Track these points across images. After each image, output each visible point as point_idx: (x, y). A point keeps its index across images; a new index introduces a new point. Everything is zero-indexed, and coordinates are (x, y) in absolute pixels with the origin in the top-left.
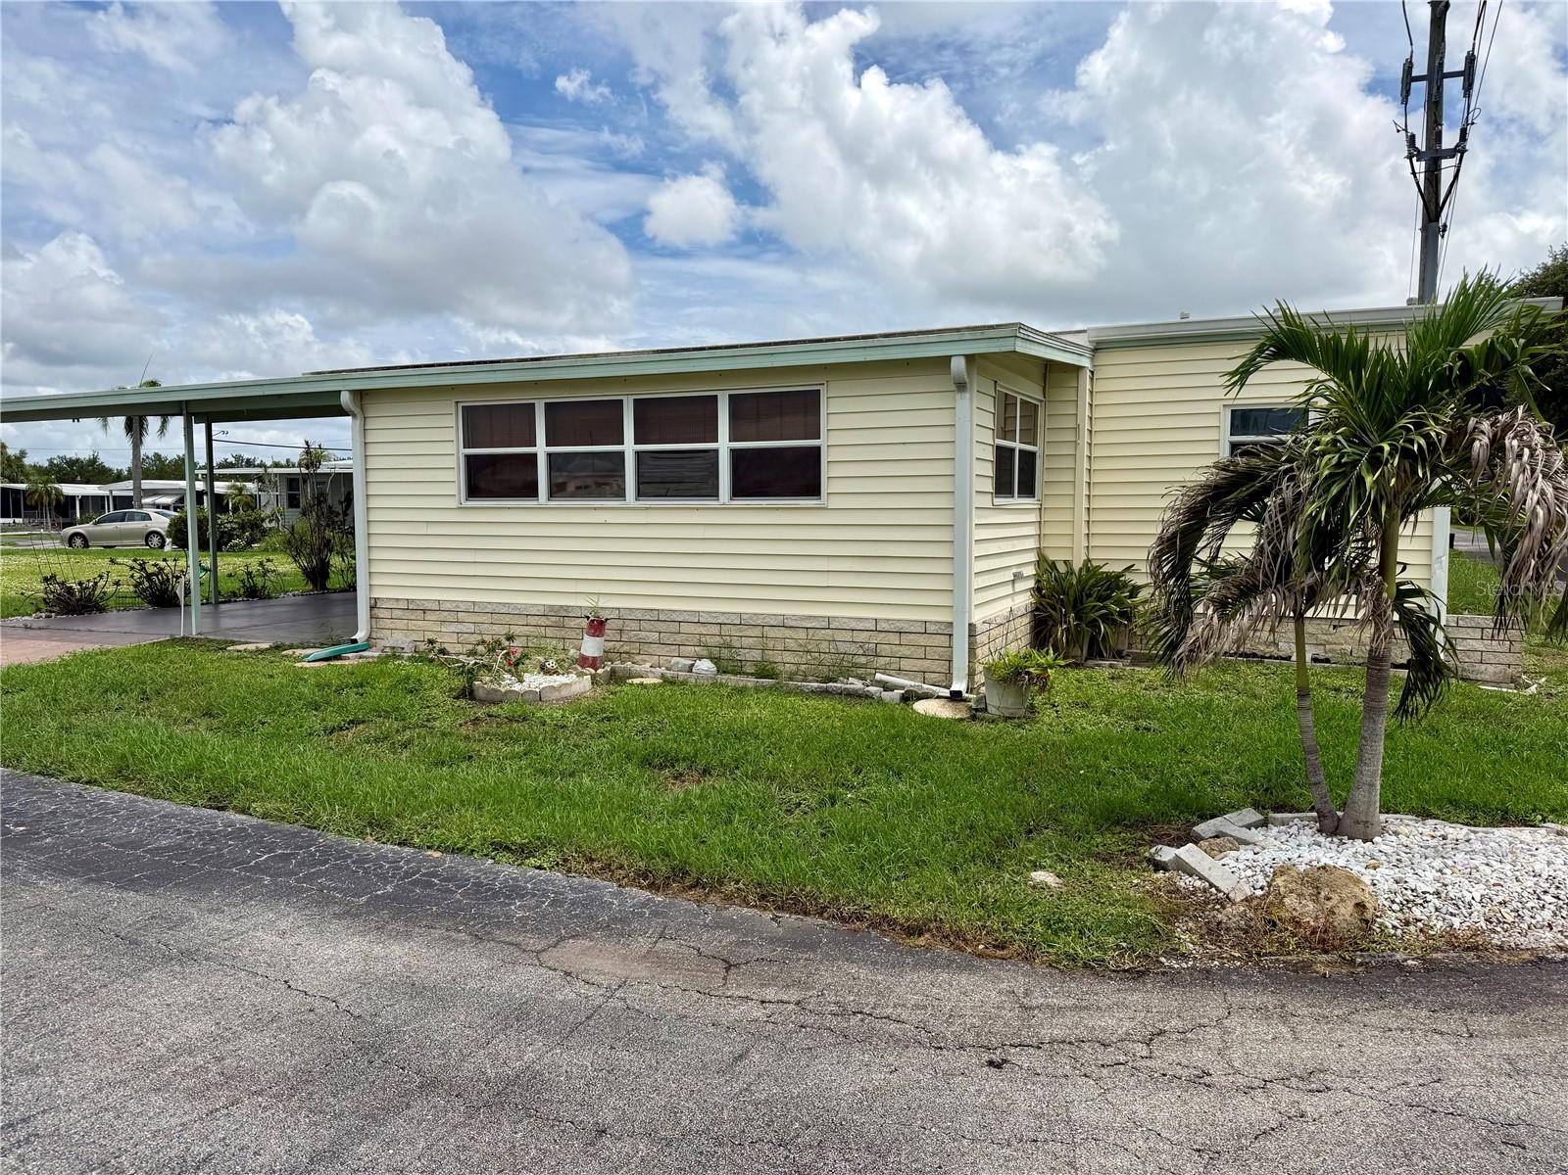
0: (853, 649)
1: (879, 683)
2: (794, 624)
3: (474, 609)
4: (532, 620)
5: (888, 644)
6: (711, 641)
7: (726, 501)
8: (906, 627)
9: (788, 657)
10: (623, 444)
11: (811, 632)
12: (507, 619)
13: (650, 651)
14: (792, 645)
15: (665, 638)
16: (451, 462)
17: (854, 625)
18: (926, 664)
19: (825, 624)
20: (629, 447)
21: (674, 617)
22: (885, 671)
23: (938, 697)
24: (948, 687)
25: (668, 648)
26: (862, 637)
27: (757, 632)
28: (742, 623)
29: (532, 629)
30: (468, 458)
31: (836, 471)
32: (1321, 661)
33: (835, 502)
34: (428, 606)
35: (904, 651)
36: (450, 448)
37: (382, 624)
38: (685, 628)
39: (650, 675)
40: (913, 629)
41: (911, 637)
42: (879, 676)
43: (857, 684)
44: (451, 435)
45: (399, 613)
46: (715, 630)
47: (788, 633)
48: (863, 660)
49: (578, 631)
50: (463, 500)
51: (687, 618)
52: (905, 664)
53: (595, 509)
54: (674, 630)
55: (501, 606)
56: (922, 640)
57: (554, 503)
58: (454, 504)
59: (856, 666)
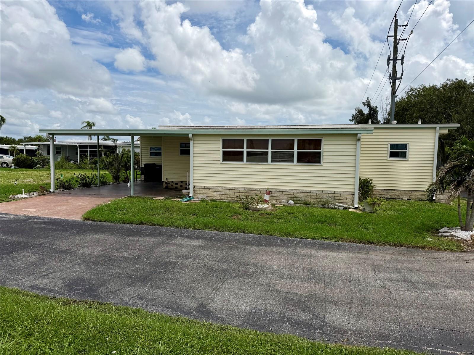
0: (329, 198)
1: (337, 205)
2: (313, 192)
3: (224, 188)
4: (241, 191)
5: (337, 197)
6: (291, 196)
7: (296, 163)
8: (342, 193)
9: (312, 200)
10: (268, 149)
11: (318, 194)
12: (234, 191)
13: (274, 198)
14: (313, 197)
15: (278, 195)
16: (219, 152)
17: (329, 192)
18: (347, 201)
19: (321, 192)
20: (270, 150)
21: (281, 190)
22: (338, 203)
23: (352, 208)
24: (354, 206)
25: (279, 198)
26: (330, 195)
27: (304, 194)
28: (299, 192)
29: (241, 193)
30: (223, 151)
31: (325, 157)
32: (409, 199)
33: (324, 164)
34: (211, 188)
35: (341, 198)
36: (219, 149)
37: (196, 192)
38: (284, 193)
39: (277, 204)
40: (344, 193)
41: (343, 195)
42: (337, 204)
43: (332, 206)
44: (219, 146)
45: (202, 189)
46: (292, 193)
47: (311, 194)
48: (331, 200)
49: (254, 194)
50: (222, 161)
51: (285, 191)
52: (342, 201)
53: (260, 165)
54: (281, 193)
55: (232, 188)
56: (346, 196)
57: (248, 163)
58: (219, 162)
59: (330, 202)
